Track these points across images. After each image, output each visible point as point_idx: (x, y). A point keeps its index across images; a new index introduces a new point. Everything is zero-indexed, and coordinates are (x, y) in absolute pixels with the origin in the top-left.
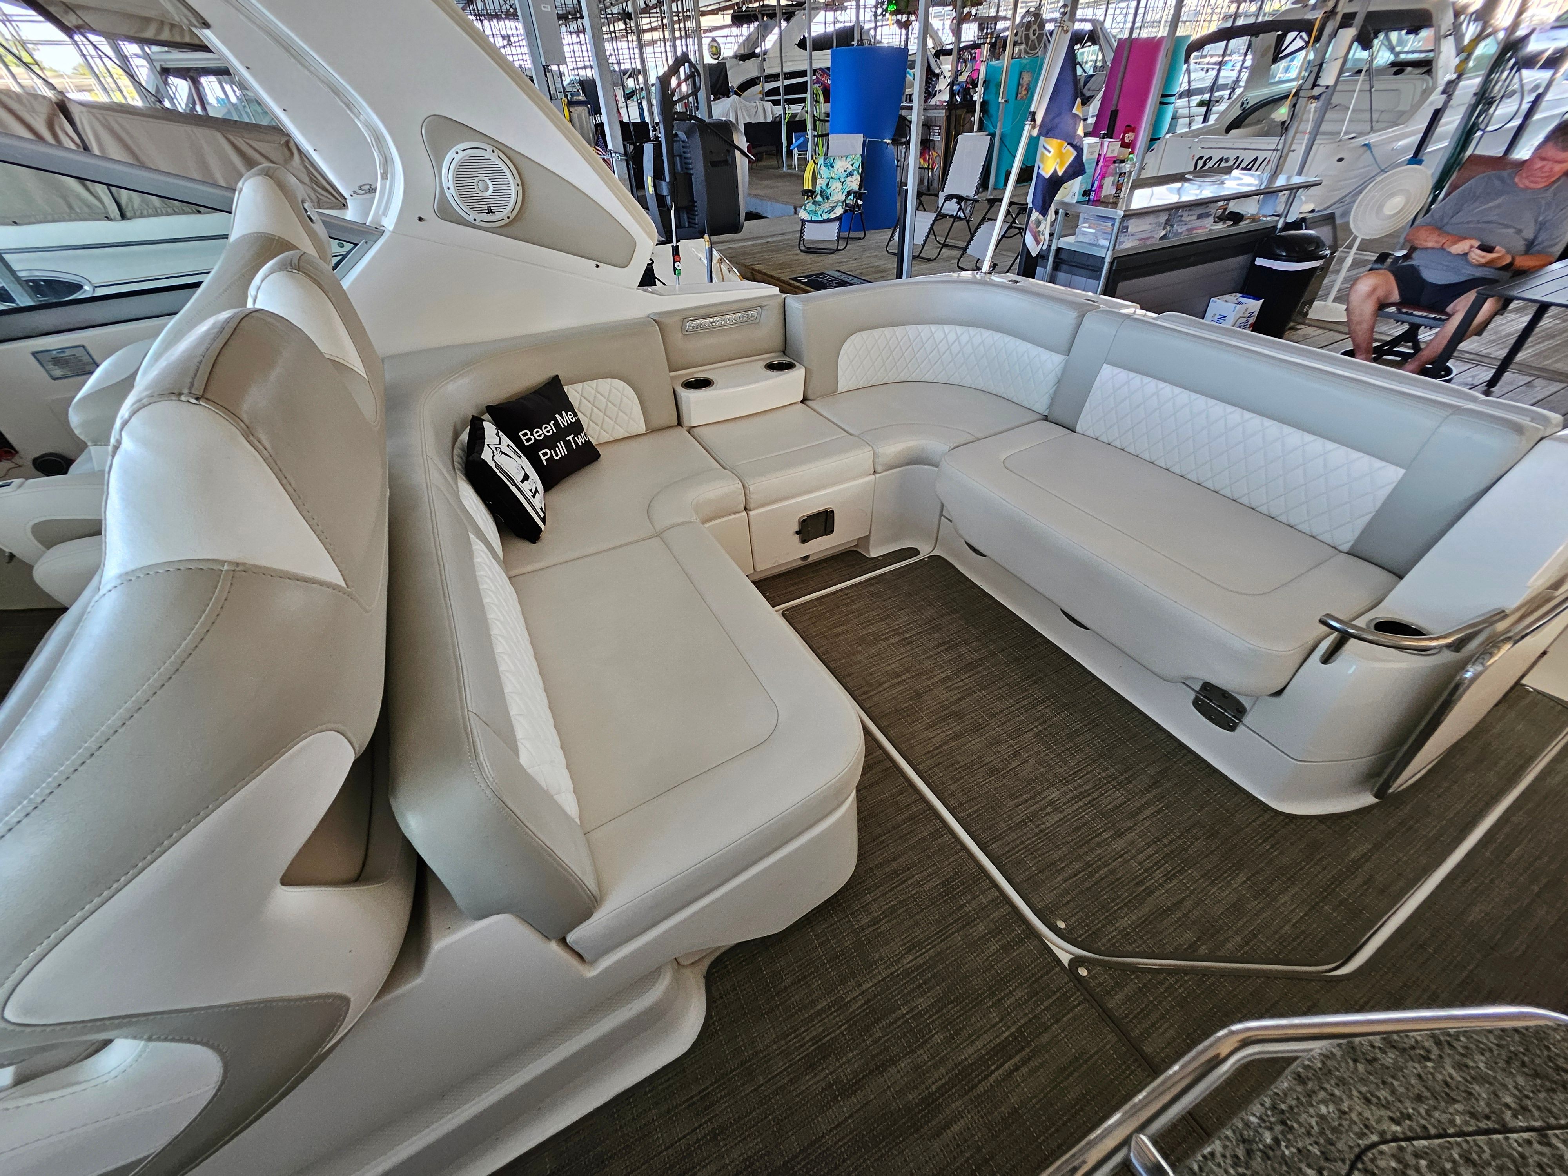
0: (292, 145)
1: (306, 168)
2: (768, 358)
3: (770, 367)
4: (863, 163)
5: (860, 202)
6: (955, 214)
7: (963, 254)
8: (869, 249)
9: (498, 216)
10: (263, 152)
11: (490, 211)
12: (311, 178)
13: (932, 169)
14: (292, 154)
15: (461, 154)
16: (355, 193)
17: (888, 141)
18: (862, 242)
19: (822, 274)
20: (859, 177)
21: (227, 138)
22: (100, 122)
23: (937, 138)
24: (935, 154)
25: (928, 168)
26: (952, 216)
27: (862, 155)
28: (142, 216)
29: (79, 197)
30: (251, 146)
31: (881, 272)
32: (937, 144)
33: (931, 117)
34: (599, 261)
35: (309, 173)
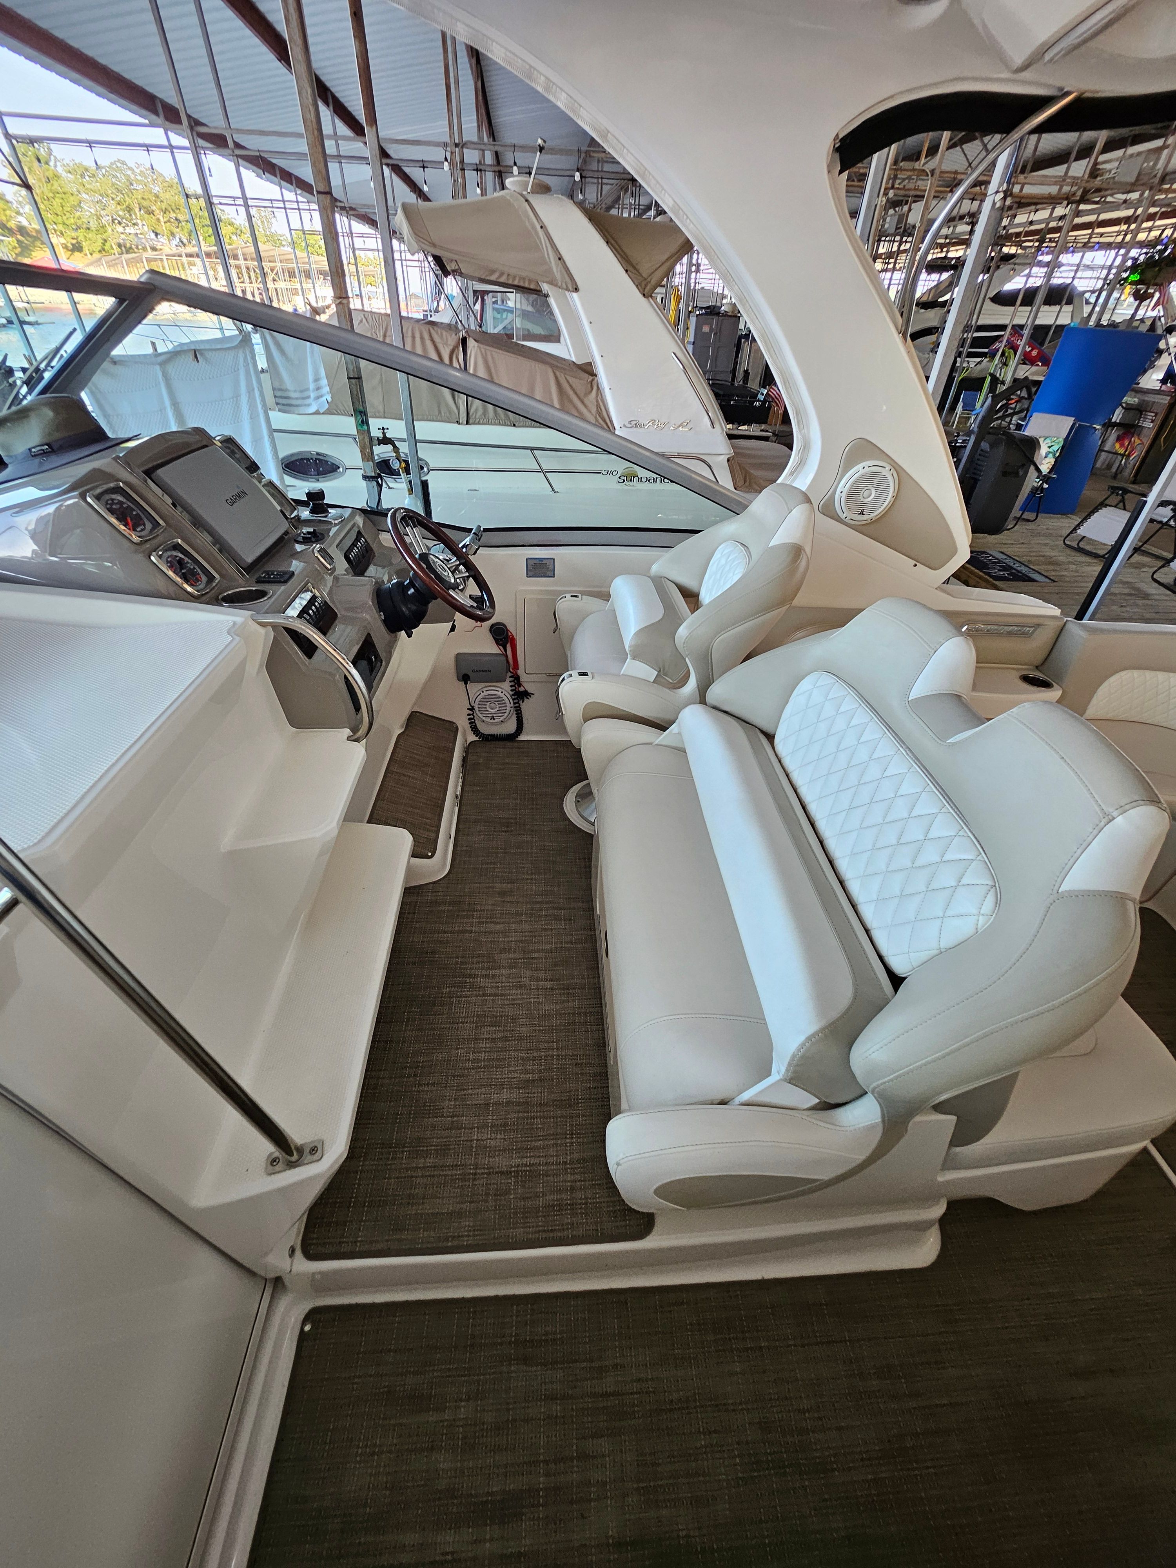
0: (594, 383)
1: (597, 401)
2: (1025, 670)
3: (1026, 679)
4: (1063, 447)
5: (1046, 486)
6: (1165, 520)
7: (1163, 566)
8: (1039, 534)
9: (866, 517)
10: (574, 386)
11: (862, 513)
12: (597, 410)
13: (1129, 456)
14: (592, 389)
15: (867, 470)
16: (625, 426)
17: (1098, 427)
18: (1031, 526)
19: (984, 552)
20: (1053, 461)
21: (555, 374)
22: (482, 354)
23: (1148, 424)
24: (1138, 441)
25: (1123, 455)
26: (1161, 522)
27: (1066, 440)
28: (479, 423)
29: (447, 405)
30: (568, 381)
31: (1050, 563)
32: (1145, 431)
33: (1148, 402)
34: (918, 560)
35: (598, 406)
